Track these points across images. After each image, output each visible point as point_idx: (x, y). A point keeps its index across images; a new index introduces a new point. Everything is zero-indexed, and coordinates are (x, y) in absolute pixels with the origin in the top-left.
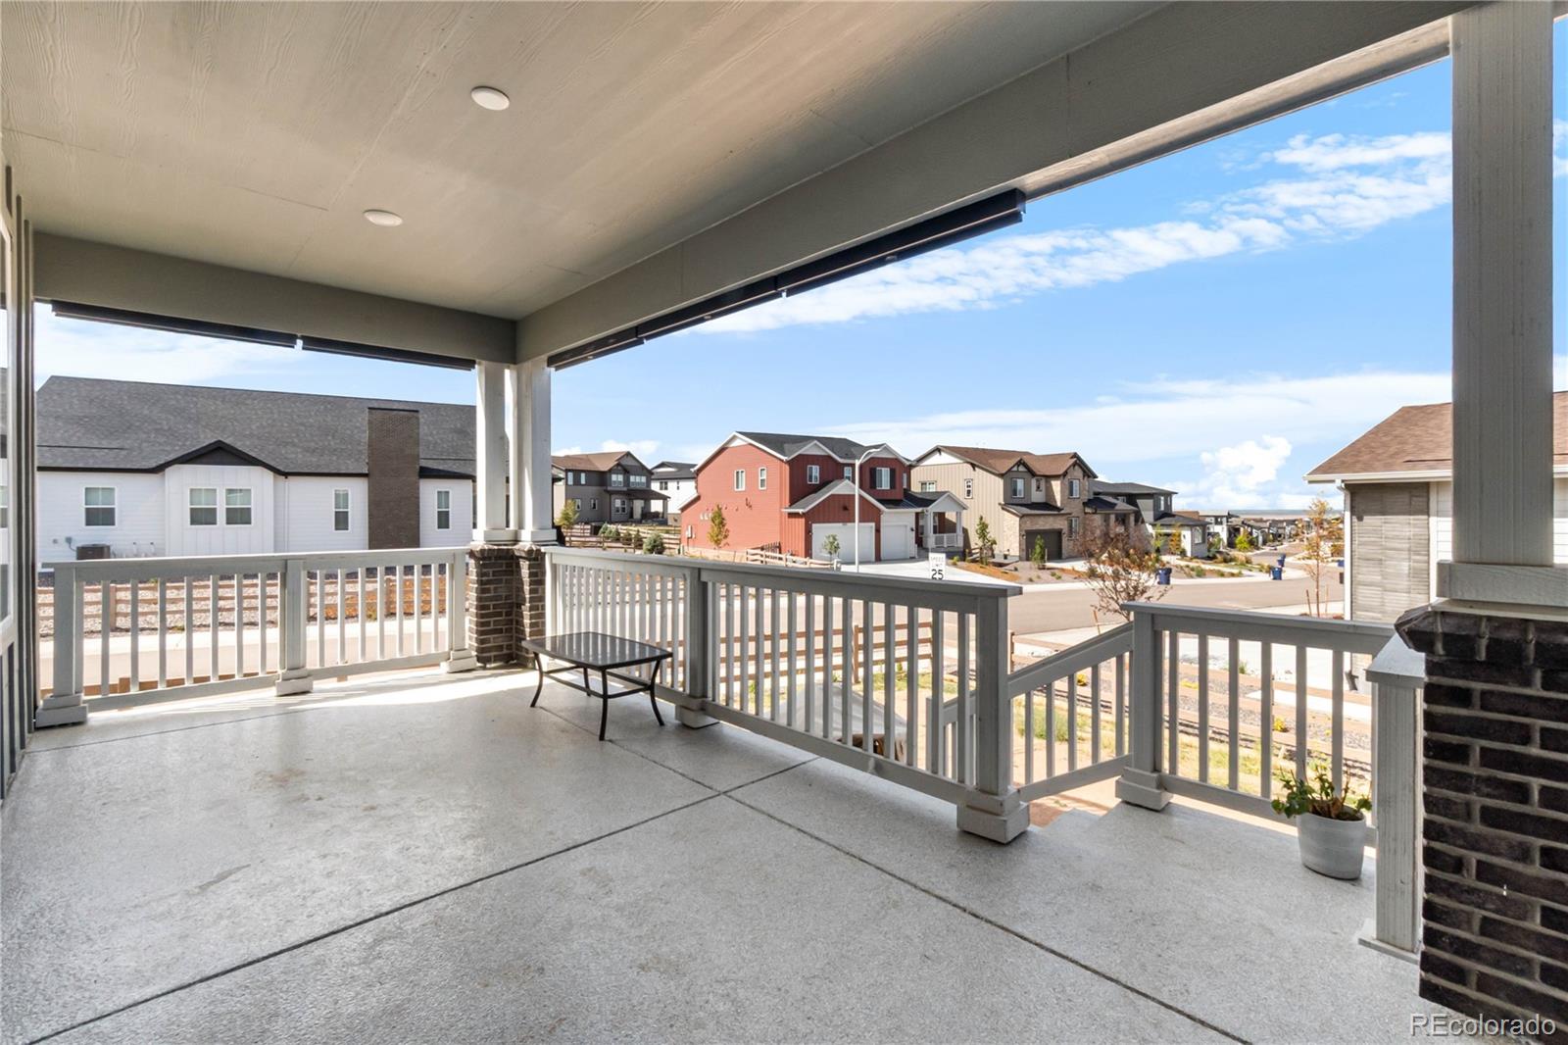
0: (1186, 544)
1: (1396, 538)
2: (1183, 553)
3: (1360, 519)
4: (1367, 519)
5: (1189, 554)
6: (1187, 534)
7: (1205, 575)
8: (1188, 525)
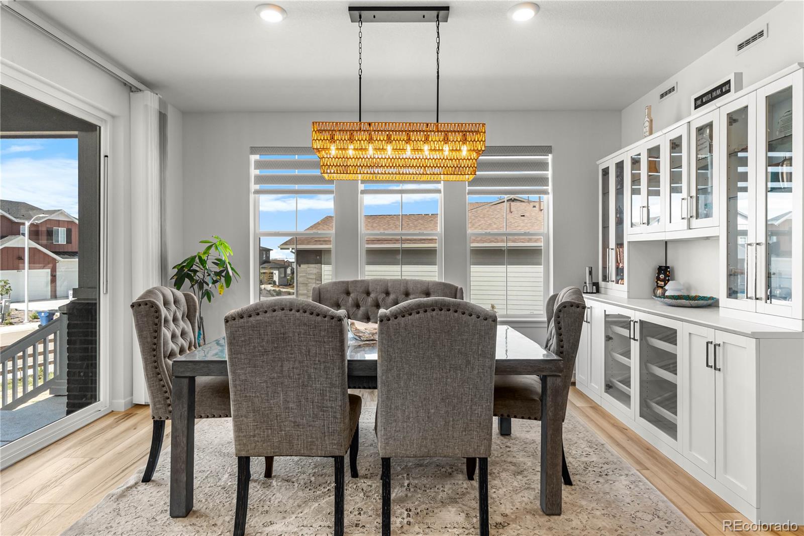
0: (276, 278)
1: (311, 274)
2: (275, 282)
3: (300, 266)
4: (302, 266)
5: (277, 284)
6: (276, 272)
7: (281, 294)
8: (277, 268)
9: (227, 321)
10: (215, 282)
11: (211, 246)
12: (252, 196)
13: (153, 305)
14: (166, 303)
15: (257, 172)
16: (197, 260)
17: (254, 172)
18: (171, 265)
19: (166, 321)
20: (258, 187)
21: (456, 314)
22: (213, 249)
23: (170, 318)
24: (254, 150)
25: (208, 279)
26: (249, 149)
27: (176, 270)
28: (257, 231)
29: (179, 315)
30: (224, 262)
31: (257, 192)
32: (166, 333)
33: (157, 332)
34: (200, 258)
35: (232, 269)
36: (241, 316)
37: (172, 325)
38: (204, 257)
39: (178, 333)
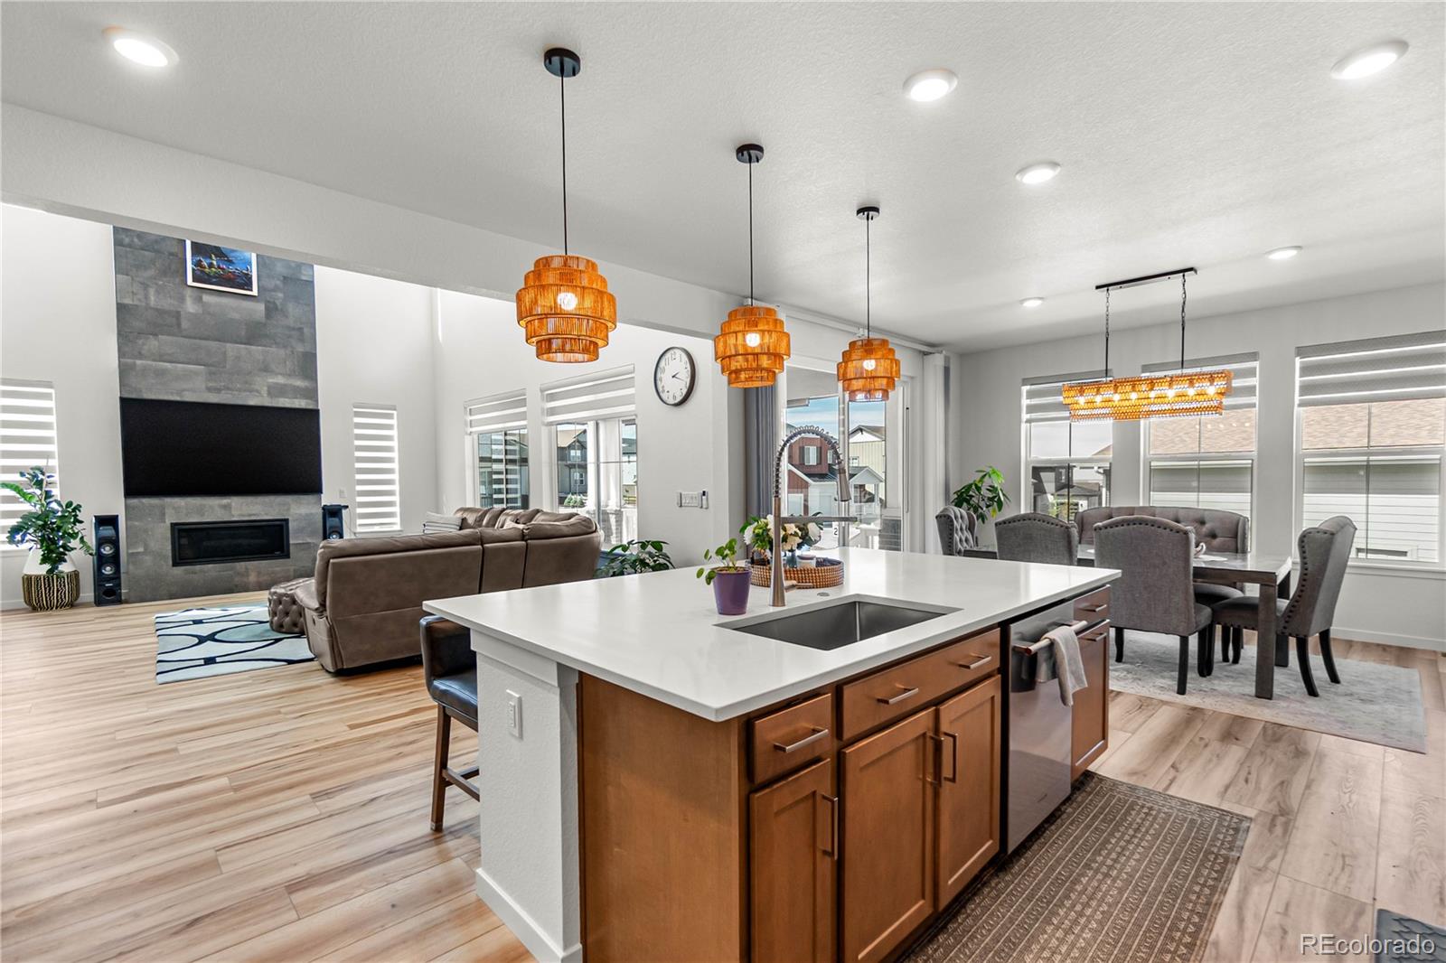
9: (996, 524)
10: (988, 506)
11: (985, 475)
12: (1024, 426)
13: (949, 517)
14: (956, 517)
15: (1028, 402)
16: (974, 487)
17: (1025, 402)
18: (953, 490)
19: (957, 530)
20: (1028, 416)
21: (1153, 528)
22: (987, 476)
23: (959, 528)
24: (1025, 382)
25: (982, 504)
26: (1020, 381)
27: (956, 496)
28: (1029, 459)
29: (964, 527)
30: (996, 489)
31: (1029, 421)
32: (957, 537)
33: (952, 534)
34: (976, 485)
35: (1004, 495)
36: (1004, 522)
37: (960, 533)
38: (980, 485)
39: (964, 539)
